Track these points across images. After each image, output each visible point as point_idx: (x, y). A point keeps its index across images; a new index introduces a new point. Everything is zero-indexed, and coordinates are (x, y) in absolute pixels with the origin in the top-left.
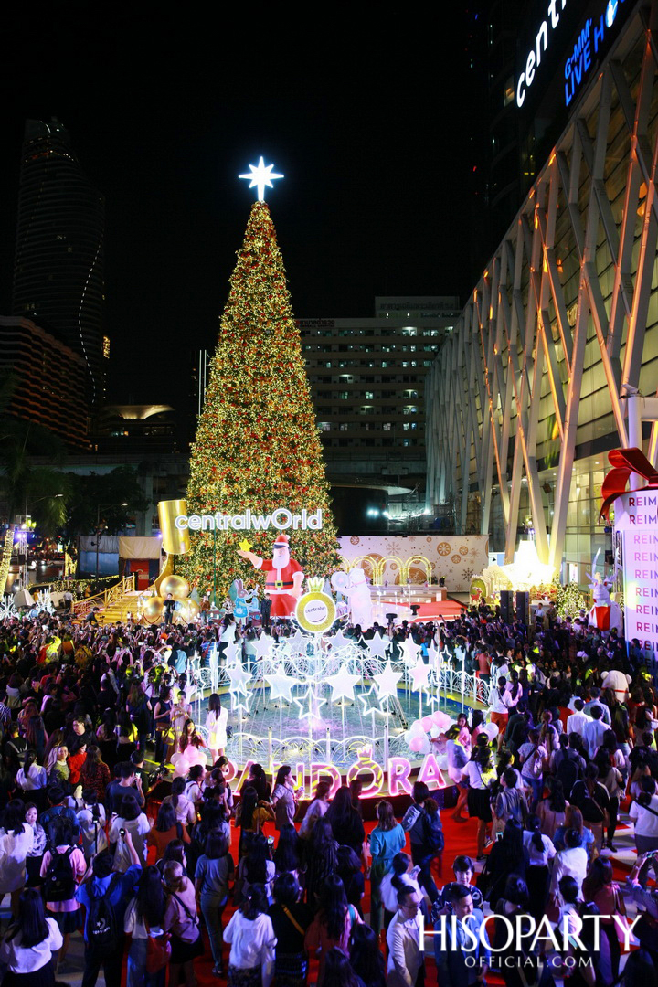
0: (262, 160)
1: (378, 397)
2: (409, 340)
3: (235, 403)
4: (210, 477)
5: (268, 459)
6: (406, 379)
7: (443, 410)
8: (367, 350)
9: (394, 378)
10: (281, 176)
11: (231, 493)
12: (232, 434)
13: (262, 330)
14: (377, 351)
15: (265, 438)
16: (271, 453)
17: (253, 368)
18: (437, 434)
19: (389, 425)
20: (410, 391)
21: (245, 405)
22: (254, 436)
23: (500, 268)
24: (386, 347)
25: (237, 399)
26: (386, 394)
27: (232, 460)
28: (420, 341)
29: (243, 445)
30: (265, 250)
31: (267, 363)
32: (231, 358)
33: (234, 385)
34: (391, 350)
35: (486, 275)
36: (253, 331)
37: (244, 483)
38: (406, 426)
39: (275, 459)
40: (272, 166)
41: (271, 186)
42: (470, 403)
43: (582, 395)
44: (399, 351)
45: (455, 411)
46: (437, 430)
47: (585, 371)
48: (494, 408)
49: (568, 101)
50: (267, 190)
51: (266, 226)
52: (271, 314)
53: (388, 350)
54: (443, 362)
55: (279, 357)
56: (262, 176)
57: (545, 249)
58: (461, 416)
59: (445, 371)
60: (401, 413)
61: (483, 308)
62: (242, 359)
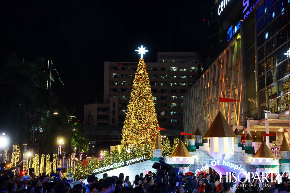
0: (142, 46)
1: (159, 99)
2: (174, 73)
3: (137, 118)
4: (130, 139)
5: (147, 134)
6: (172, 91)
7: (191, 112)
8: (154, 77)
9: (166, 90)
10: (148, 51)
11: (137, 143)
12: (137, 127)
13: (144, 97)
14: (159, 78)
15: (146, 128)
16: (148, 133)
17: (142, 108)
18: (189, 121)
19: (164, 112)
20: (174, 97)
21: (141, 119)
22: (143, 128)
23: (211, 72)
24: (163, 76)
25: (138, 118)
26: (162, 98)
27: (137, 134)
28: (178, 73)
29: (140, 130)
30: (143, 74)
31: (146, 107)
32: (135, 106)
33: (137, 113)
34: (165, 77)
35: (207, 71)
36: (142, 98)
37: (141, 141)
38: (172, 113)
39: (149, 134)
40: (145, 48)
41: (145, 54)
42: (202, 112)
43: (232, 118)
44: (169, 78)
45: (196, 114)
46: (188, 119)
47: (232, 112)
48: (210, 116)
49: (228, 40)
50: (144, 55)
51: (144, 66)
52: (146, 93)
53: (164, 77)
54: (191, 94)
55: (149, 105)
56: (142, 51)
57: (223, 75)
58: (198, 116)
59: (192, 97)
60: (169, 107)
61: (206, 81)
62: (139, 106)
